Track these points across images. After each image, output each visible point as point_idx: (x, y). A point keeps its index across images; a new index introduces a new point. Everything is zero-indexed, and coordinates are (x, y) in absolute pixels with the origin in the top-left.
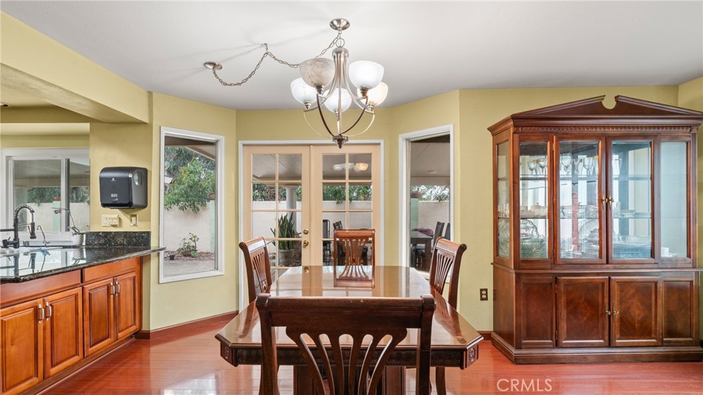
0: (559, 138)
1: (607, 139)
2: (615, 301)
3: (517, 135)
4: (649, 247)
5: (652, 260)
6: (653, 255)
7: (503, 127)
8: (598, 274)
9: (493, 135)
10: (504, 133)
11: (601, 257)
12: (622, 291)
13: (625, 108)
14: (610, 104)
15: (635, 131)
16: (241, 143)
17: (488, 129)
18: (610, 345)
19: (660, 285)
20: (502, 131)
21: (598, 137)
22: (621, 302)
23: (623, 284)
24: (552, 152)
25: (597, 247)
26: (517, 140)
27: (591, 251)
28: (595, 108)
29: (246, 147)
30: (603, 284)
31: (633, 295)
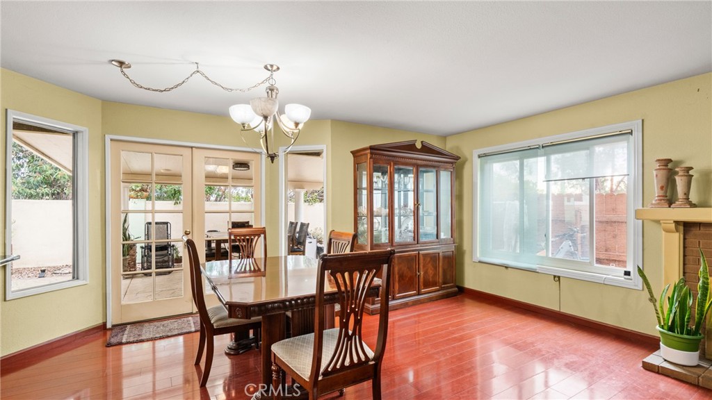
0: (395, 164)
1: (418, 166)
2: (421, 267)
3: (372, 160)
4: (436, 233)
5: (437, 240)
6: (437, 238)
7: (363, 153)
8: (413, 251)
9: (354, 157)
10: (363, 157)
11: (414, 240)
12: (424, 260)
13: (426, 149)
14: (419, 146)
15: (430, 163)
16: (108, 137)
17: (351, 152)
18: (419, 294)
19: (441, 254)
20: (362, 155)
21: (413, 165)
22: (424, 267)
23: (425, 255)
24: (391, 173)
25: (413, 234)
26: (372, 163)
27: (409, 238)
28: (410, 147)
29: (113, 142)
30: (416, 256)
31: (429, 262)
